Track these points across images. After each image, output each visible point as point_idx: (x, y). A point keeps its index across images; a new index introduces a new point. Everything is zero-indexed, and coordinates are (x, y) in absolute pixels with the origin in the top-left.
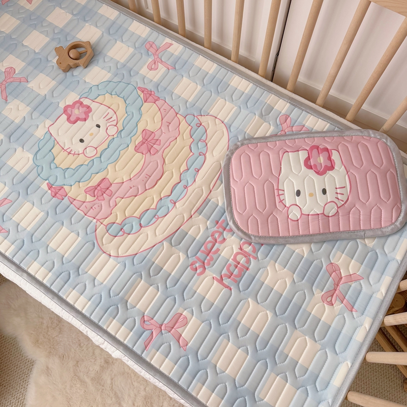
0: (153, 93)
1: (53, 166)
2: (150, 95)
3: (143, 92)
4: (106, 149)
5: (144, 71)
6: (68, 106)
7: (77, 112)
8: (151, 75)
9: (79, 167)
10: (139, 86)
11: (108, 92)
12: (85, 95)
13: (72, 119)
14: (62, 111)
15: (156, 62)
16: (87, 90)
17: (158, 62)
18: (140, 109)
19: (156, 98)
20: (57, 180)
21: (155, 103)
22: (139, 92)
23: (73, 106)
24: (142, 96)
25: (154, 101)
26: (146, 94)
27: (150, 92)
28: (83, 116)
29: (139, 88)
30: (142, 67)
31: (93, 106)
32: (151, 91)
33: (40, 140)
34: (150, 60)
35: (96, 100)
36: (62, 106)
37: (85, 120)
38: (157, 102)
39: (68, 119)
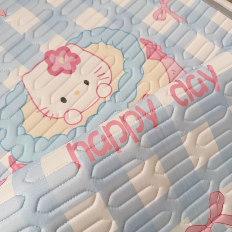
0: (158, 48)
1: (20, 131)
2: (155, 50)
3: (146, 45)
4: (94, 115)
5: (148, 19)
6: (51, 52)
7: (61, 61)
8: (156, 25)
9: (55, 137)
10: (141, 37)
11: (102, 41)
12: (74, 41)
13: (55, 69)
14: (43, 57)
15: (164, 12)
16: (76, 35)
17: (166, 11)
18: (141, 66)
19: (162, 55)
20: (23, 152)
21: (160, 60)
22: (142, 45)
23: (57, 53)
24: (145, 49)
25: (159, 58)
26: (150, 48)
27: (154, 47)
28: (69, 67)
29: (142, 40)
30: (146, 15)
31: (83, 55)
32: (156, 46)
33: (9, 92)
34: (156, 8)
35: (87, 49)
36: (43, 50)
37: (71, 72)
38: (163, 60)
39: (49, 69)
